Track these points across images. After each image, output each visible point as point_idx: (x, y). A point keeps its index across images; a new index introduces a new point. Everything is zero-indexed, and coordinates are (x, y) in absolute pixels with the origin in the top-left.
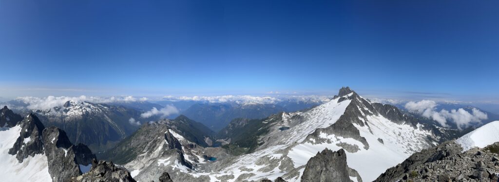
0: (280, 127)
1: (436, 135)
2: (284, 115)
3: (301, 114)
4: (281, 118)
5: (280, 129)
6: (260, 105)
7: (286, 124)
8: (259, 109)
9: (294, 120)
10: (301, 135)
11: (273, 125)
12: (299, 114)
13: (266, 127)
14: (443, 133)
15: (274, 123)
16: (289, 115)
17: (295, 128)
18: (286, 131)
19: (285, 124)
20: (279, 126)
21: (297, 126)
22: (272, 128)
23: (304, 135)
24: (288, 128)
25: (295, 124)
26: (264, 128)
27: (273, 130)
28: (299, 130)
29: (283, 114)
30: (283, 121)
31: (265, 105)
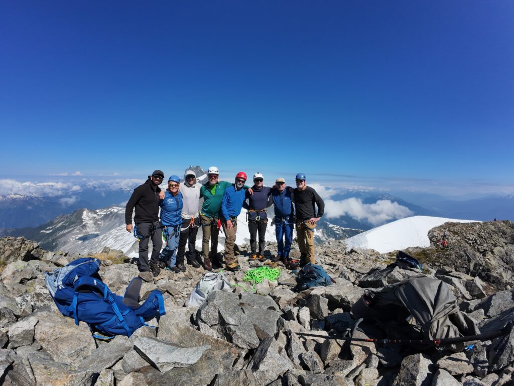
0: (79, 236)
1: (329, 236)
2: (86, 216)
3: (119, 211)
4: (80, 220)
5: (80, 239)
6: (32, 198)
7: (91, 230)
8: (30, 208)
9: (107, 220)
10: (122, 243)
11: (64, 235)
12: (116, 210)
13: (50, 239)
14: (339, 234)
15: (66, 231)
16: (96, 213)
17: (110, 234)
18: (92, 240)
19: (88, 230)
20: (78, 234)
21: (114, 231)
22: (63, 240)
23: (127, 243)
24: (97, 236)
25: (110, 228)
26: (46, 242)
27: (65, 243)
28: (118, 237)
29: (85, 213)
30: (85, 226)
31: (43, 198)
